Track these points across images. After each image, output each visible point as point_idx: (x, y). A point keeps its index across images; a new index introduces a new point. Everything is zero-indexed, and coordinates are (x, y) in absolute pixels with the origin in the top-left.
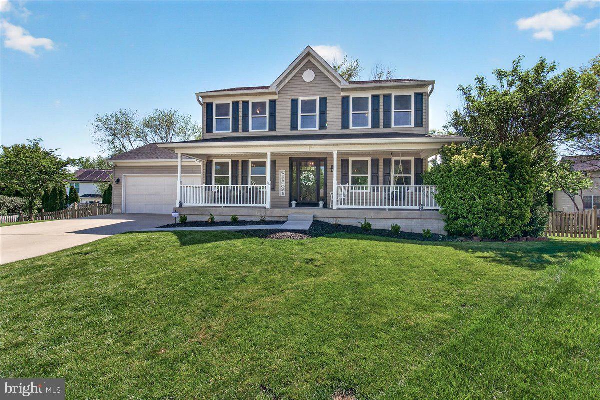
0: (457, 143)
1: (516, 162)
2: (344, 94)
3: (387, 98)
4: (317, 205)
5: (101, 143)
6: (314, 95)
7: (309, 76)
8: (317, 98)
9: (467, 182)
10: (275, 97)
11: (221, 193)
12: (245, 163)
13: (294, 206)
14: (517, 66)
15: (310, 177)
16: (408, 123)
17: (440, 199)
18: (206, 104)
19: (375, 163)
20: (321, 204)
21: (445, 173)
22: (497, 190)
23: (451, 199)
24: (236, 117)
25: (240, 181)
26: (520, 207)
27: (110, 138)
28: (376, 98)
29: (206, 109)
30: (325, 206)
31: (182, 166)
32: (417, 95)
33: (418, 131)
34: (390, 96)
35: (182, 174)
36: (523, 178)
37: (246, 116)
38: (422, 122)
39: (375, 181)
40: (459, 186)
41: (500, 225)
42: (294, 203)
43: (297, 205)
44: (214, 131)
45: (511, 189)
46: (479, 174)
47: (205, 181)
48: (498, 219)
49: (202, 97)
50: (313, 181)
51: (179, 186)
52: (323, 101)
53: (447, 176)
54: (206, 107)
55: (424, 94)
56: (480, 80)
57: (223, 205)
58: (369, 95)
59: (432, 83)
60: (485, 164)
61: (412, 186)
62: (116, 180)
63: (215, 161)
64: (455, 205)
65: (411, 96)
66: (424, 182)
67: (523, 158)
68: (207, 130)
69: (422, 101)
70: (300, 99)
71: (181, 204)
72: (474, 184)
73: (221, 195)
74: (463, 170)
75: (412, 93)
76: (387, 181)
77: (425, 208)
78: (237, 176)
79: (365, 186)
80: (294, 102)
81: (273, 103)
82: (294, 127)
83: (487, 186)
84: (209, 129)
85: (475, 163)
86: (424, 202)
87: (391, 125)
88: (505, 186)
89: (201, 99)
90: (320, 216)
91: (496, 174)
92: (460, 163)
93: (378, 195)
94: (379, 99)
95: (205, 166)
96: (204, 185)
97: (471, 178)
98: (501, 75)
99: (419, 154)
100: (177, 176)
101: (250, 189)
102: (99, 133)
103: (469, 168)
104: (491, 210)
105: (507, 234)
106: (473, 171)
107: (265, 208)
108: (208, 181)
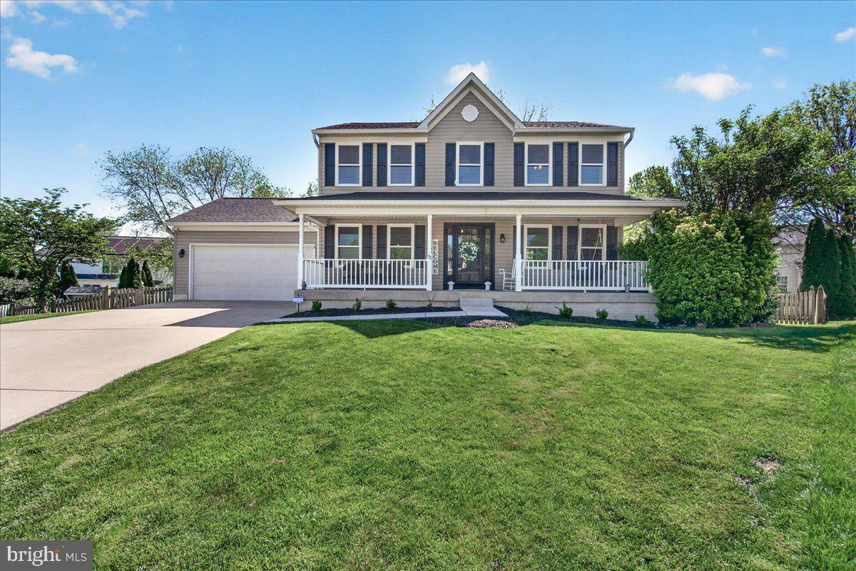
0: (677, 208)
1: (754, 232)
2: (516, 140)
3: (573, 147)
4: (483, 287)
5: (113, 195)
6: (478, 139)
7: (470, 113)
8: (482, 144)
9: (696, 256)
10: (424, 140)
11: (349, 270)
12: (382, 230)
13: (451, 287)
14: (746, 117)
15: (472, 249)
16: (598, 180)
17: (654, 277)
18: (324, 145)
19: (558, 231)
20: (488, 284)
21: (665, 245)
22: (733, 266)
23: (672, 278)
24: (368, 166)
25: (375, 254)
26: (757, 287)
27: (126, 188)
28: (558, 146)
29: (324, 152)
30: (492, 288)
31: (304, 232)
32: (610, 144)
33: (613, 190)
34: (576, 144)
35: (304, 242)
36: (762, 253)
37: (382, 165)
38: (617, 181)
39: (557, 255)
40: (684, 261)
41: (734, 308)
42: (451, 284)
43: (455, 287)
44: (337, 183)
45: (749, 265)
46: (713, 246)
47: (323, 254)
48: (732, 301)
49: (318, 135)
50: (476, 254)
51: (301, 259)
52: (490, 148)
53: (668, 249)
54: (324, 149)
55: (619, 144)
56: (699, 131)
57: (365, 286)
58: (549, 142)
59: (631, 130)
60: (719, 235)
61: (604, 261)
62: (179, 250)
63: (337, 226)
64: (677, 284)
65: (602, 145)
66: (618, 257)
67: (763, 229)
68: (326, 182)
69: (617, 153)
70: (458, 144)
71: (304, 286)
72: (705, 259)
73: (349, 273)
74: (691, 241)
75: (603, 142)
76: (572, 256)
77: (632, 289)
78: (371, 248)
79: (543, 261)
80: (450, 148)
81: (421, 148)
82: (450, 181)
83: (721, 260)
84: (328, 179)
85: (706, 233)
86: (630, 281)
87: (577, 182)
88: (743, 262)
89: (318, 138)
90: (499, 300)
91: (732, 246)
92: (685, 233)
93: (559, 272)
94: (562, 148)
95: (323, 232)
96: (323, 260)
97: (701, 251)
98: (726, 126)
99: (613, 220)
100: (298, 247)
101: (390, 265)
102: (111, 179)
103: (698, 239)
104: (724, 289)
105: (739, 319)
106: (704, 243)
107: (425, 290)
108: (329, 252)
